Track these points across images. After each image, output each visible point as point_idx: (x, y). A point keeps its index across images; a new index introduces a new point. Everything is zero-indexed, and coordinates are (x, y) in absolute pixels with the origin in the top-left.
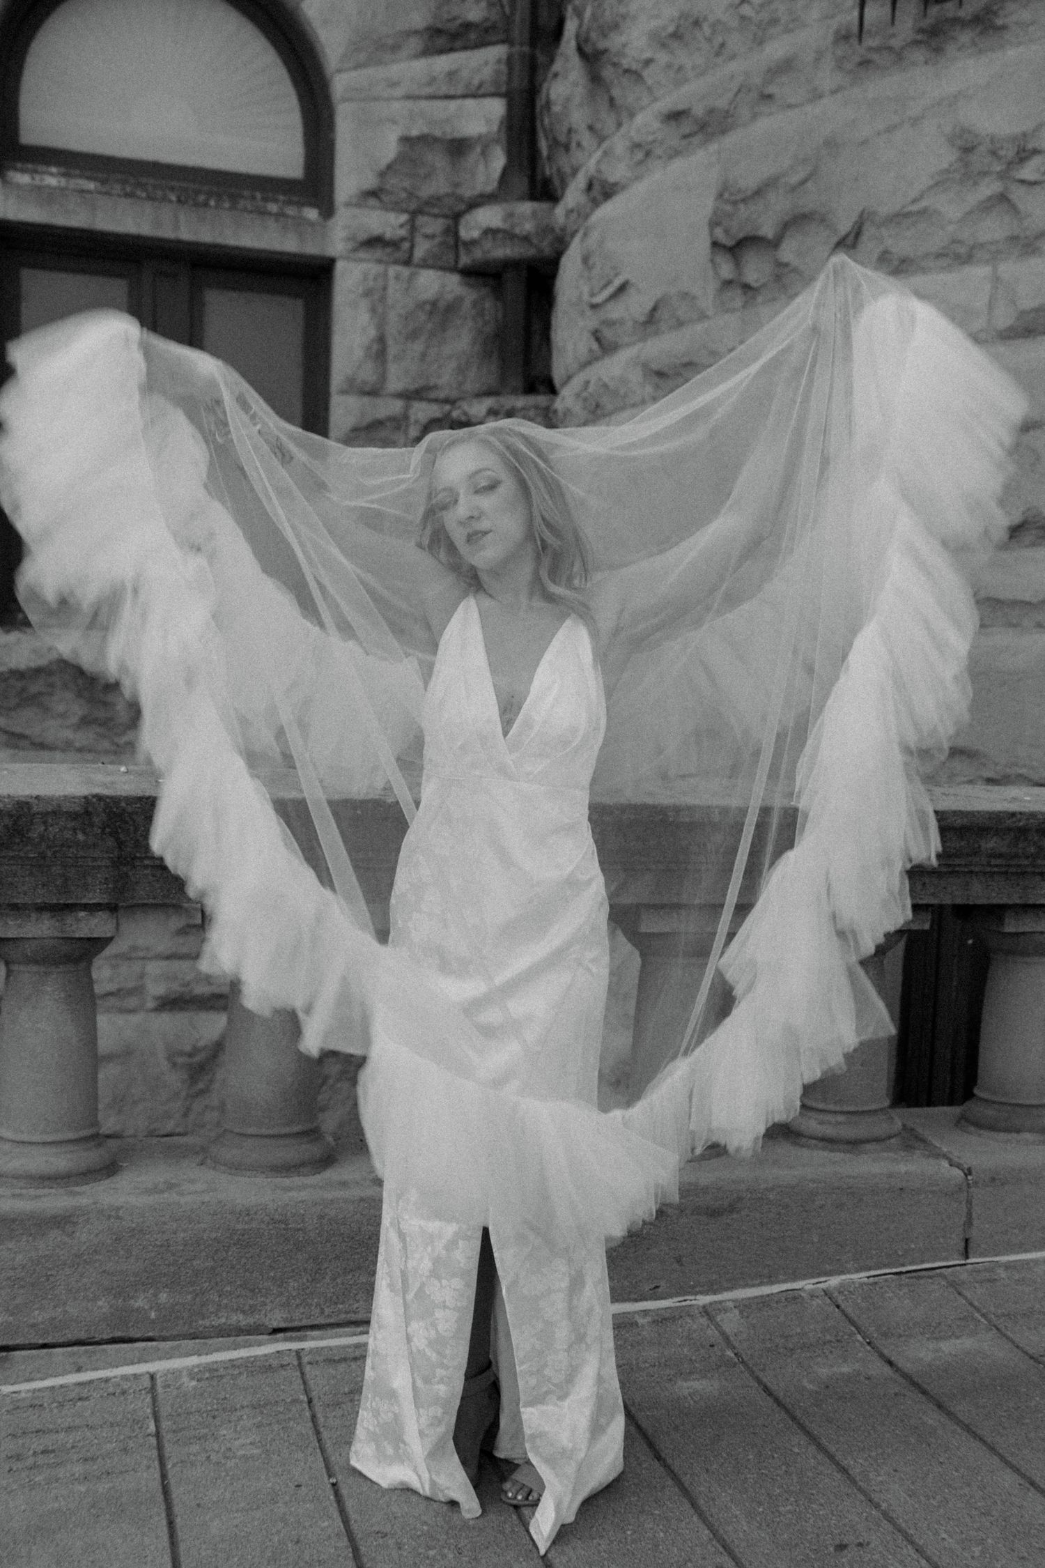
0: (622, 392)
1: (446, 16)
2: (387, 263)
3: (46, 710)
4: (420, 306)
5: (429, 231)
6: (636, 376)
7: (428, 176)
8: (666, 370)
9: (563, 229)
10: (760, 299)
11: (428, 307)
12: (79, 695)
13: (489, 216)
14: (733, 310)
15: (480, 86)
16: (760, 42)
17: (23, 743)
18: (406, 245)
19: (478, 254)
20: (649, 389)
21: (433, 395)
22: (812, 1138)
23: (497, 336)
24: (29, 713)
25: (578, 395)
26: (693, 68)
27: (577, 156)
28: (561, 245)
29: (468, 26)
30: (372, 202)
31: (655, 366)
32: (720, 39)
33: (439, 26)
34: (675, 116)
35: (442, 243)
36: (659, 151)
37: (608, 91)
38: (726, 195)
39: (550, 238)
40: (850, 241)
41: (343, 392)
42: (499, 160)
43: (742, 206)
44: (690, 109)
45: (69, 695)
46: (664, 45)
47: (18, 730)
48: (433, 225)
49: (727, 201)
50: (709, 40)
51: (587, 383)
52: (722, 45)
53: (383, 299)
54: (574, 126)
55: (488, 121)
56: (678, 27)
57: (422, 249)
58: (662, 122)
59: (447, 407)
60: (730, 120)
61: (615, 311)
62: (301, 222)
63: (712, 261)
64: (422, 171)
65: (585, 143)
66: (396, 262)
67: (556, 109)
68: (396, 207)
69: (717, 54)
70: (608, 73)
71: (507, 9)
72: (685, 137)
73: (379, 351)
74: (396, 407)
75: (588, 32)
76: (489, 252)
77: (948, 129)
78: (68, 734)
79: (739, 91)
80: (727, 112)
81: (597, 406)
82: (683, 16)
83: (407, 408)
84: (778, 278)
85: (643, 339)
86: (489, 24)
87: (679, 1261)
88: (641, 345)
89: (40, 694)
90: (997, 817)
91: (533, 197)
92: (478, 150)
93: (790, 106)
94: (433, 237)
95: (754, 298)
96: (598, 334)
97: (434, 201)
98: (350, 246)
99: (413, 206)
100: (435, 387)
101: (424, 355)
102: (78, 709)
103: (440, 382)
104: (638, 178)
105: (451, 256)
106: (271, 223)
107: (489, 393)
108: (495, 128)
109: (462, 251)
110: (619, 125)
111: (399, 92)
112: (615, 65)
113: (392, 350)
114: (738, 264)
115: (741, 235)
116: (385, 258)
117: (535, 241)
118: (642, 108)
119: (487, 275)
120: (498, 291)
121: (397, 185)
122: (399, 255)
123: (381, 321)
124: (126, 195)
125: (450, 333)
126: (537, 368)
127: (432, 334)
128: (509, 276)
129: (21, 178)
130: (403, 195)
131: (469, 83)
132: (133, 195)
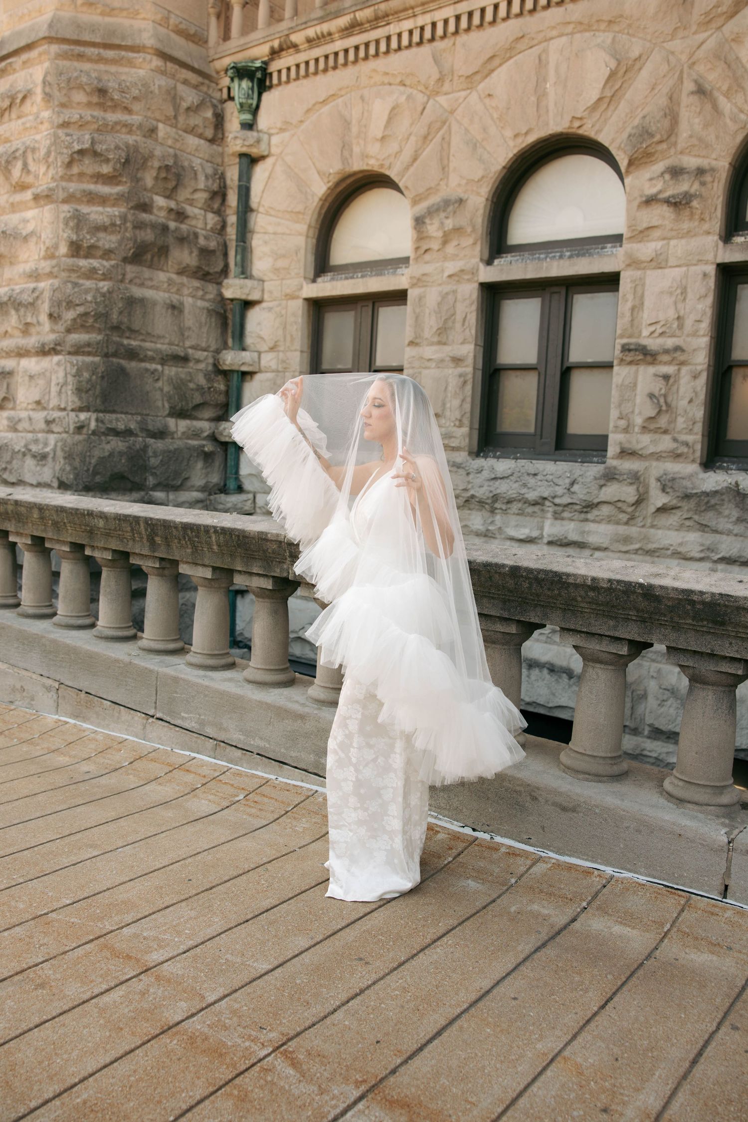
3: (720, 513)
12: (737, 506)
17: (706, 529)
24: (710, 514)
45: (732, 505)
47: (704, 522)
78: (730, 526)
89: (716, 504)
102: (735, 514)
129: (740, 239)
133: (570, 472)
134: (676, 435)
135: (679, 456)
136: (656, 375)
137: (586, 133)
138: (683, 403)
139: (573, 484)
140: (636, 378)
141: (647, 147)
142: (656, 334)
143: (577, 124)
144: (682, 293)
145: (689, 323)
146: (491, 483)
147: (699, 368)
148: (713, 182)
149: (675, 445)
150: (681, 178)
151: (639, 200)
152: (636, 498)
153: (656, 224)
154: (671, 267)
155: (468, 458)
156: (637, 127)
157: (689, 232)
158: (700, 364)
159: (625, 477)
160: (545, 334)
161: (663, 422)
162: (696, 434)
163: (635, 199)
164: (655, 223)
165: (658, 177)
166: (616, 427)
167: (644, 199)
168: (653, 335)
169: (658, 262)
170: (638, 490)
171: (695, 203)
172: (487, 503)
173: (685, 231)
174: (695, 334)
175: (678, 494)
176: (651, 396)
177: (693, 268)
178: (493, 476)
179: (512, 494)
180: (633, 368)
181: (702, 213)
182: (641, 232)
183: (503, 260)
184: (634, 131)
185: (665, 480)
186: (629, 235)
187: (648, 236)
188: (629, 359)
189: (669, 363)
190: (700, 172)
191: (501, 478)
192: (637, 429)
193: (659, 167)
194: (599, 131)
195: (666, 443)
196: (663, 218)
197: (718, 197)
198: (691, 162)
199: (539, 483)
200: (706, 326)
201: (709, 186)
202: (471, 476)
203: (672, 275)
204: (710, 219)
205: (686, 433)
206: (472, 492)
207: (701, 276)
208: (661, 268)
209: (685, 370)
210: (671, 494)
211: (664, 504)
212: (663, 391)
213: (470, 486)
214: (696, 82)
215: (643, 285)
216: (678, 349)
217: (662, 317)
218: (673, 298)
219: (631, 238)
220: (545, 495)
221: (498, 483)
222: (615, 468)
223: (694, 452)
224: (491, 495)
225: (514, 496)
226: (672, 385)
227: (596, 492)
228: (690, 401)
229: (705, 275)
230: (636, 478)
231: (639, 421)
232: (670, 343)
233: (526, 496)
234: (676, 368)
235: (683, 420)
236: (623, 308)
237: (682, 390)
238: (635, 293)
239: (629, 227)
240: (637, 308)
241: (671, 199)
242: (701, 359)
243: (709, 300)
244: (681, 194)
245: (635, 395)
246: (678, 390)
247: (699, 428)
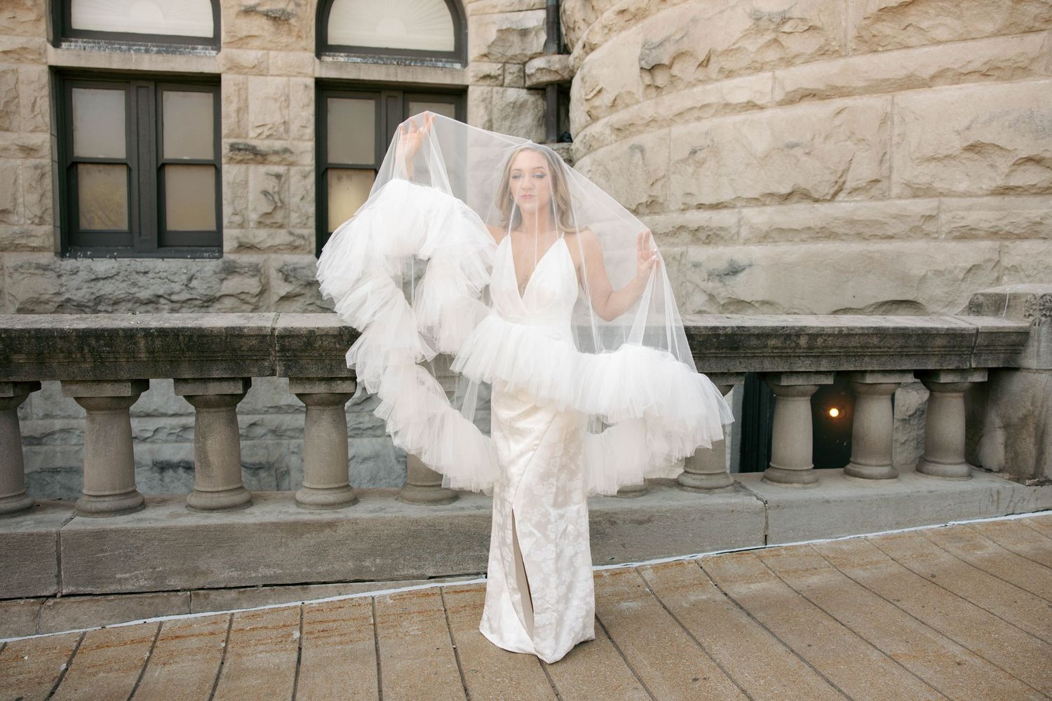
2: (493, 86)
4: (508, 105)
5: (511, 71)
7: (511, 46)
9: (573, 66)
11: (511, 105)
13: (539, 63)
15: (534, 5)
18: (501, 78)
19: (534, 80)
23: (544, 117)
25: (581, 141)
27: (578, 33)
28: (572, 72)
30: (485, 59)
35: (517, 77)
39: (568, 70)
40: (705, 63)
42: (543, 37)
48: (513, 68)
51: (586, 135)
53: (490, 102)
54: (576, 20)
55: (537, 21)
57: (508, 79)
61: (597, 102)
62: (451, 70)
63: (641, 76)
64: (508, 44)
65: (582, 27)
66: (497, 86)
68: (496, 61)
76: (539, 78)
77: (748, 11)
84: (672, 82)
90: (775, 329)
91: (559, 52)
92: (534, 33)
94: (514, 73)
95: (661, 92)
97: (514, 57)
98: (475, 79)
99: (503, 61)
101: (510, 127)
105: (522, 82)
106: (439, 72)
108: (541, 23)
109: (527, 79)
111: (496, 10)
113: (496, 125)
114: (653, 77)
116: (492, 84)
117: (560, 71)
119: (538, 89)
120: (544, 96)
121: (497, 51)
122: (498, 82)
123: (490, 113)
124: (374, 63)
125: (522, 116)
126: (563, 130)
127: (514, 117)
128: (549, 89)
129: (328, 59)
130: (500, 55)
131: (529, 4)
132: (377, 63)
133: (186, 268)
134: (291, 229)
135: (296, 248)
136: (268, 174)
138: (296, 200)
139: (190, 279)
140: (247, 175)
142: (264, 136)
144: (286, 100)
145: (294, 128)
146: (92, 284)
147: (308, 169)
148: (306, 5)
149: (292, 238)
151: (237, 9)
152: (259, 289)
153: (256, 34)
154: (272, 75)
155: (55, 259)
157: (287, 46)
158: (308, 166)
159: (246, 269)
161: (279, 217)
162: (310, 228)
163: (232, 7)
164: (254, 32)
166: (231, 223)
167: (243, 8)
168: (260, 137)
169: (260, 70)
170: (260, 281)
171: (293, 21)
172: (87, 307)
173: (284, 45)
174: (300, 138)
175: (302, 282)
176: (266, 193)
177: (293, 79)
178: (93, 277)
179: (120, 293)
180: (243, 167)
181: (299, 31)
182: (241, 39)
185: (287, 270)
186: (228, 40)
187: (247, 44)
188: (239, 158)
189: (279, 163)
191: (104, 279)
192: (252, 224)
195: (282, 237)
196: (263, 29)
197: (312, 20)
199: (152, 281)
200: (310, 131)
201: (304, 8)
202: (64, 279)
203: (274, 84)
204: (307, 37)
205: (301, 227)
206: (67, 296)
207: (302, 87)
208: (262, 75)
209: (293, 170)
210: (295, 283)
211: (288, 293)
212: (276, 189)
213: (63, 289)
215: (247, 89)
216: (286, 150)
217: (268, 120)
218: (278, 104)
219: (230, 43)
220: (161, 292)
221: (100, 284)
222: (234, 262)
223: (310, 244)
224: (93, 297)
225: (123, 296)
226: (284, 183)
227: (217, 286)
228: (303, 198)
229: (306, 86)
230: (256, 270)
231: (254, 216)
232: (278, 145)
233: (137, 295)
234: (286, 168)
235: (297, 215)
236: (228, 109)
237: (293, 189)
238: (239, 97)
239: (228, 32)
240: (242, 110)
241: (270, 13)
242: (309, 161)
243: (312, 109)
244: (279, 11)
245: (248, 192)
246: (289, 188)
247: (312, 222)
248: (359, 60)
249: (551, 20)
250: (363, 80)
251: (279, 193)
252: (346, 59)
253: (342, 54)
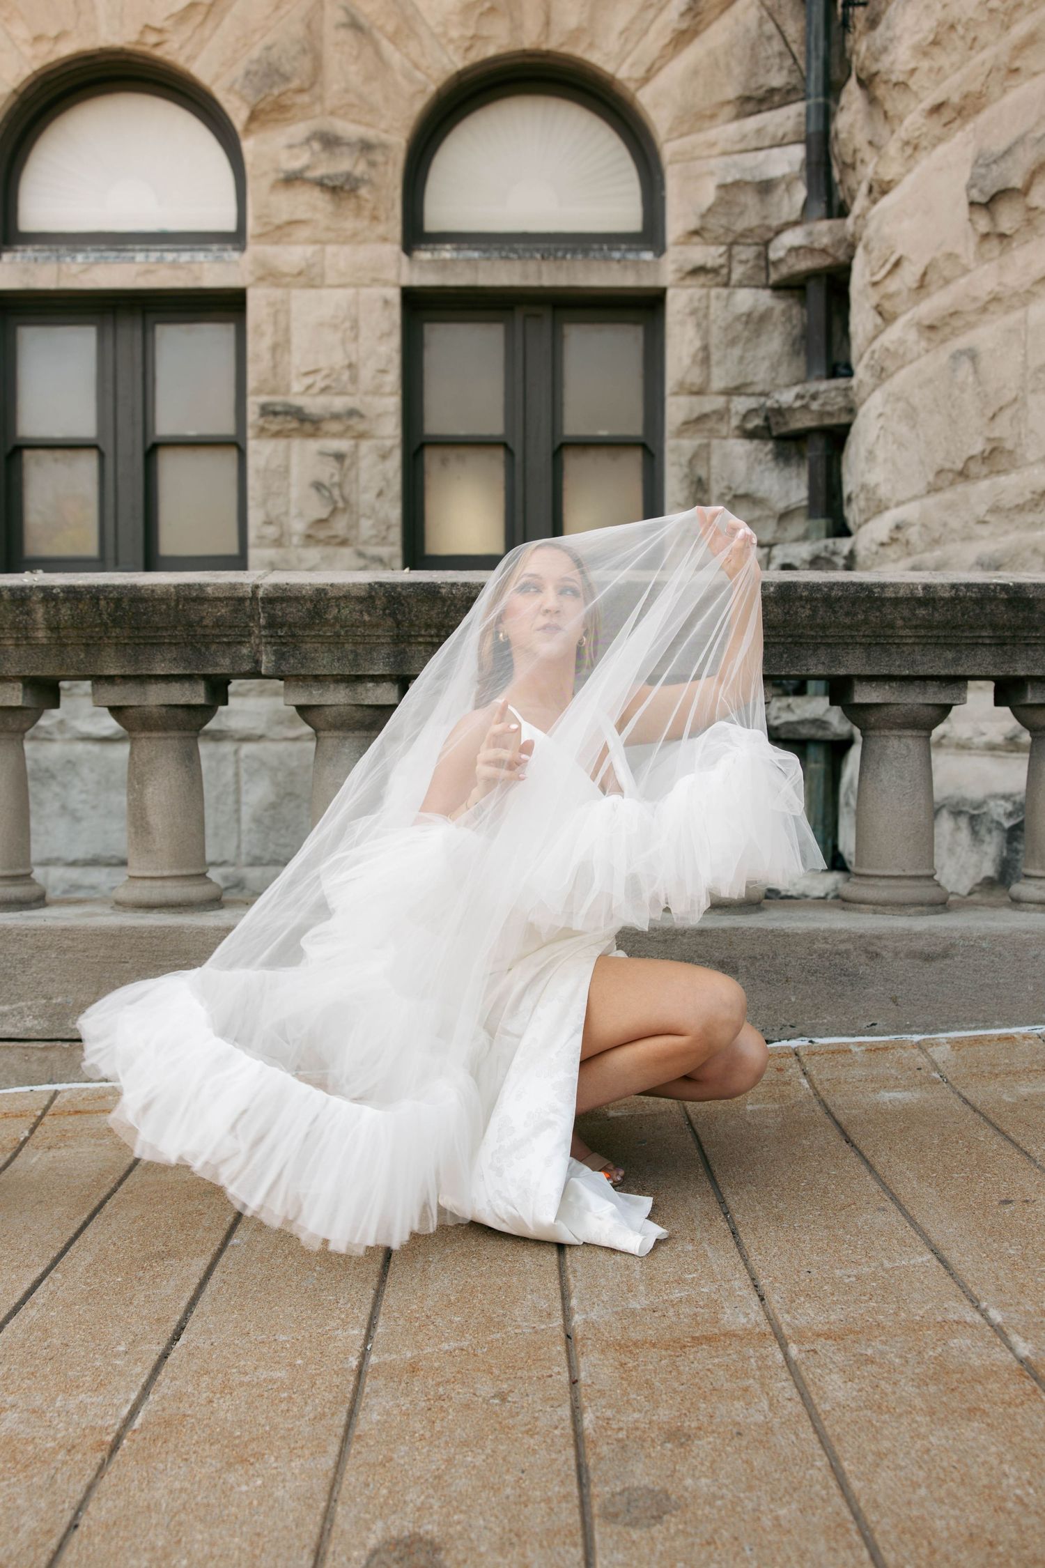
0: (901, 351)
1: (753, 85)
2: (710, 287)
4: (738, 318)
5: (743, 257)
6: (912, 336)
7: (742, 213)
8: (935, 323)
10: (1014, 245)
11: (744, 319)
13: (793, 238)
14: (991, 260)
15: (784, 136)
16: (1007, 27)
18: (725, 271)
19: (784, 270)
20: (923, 344)
21: (750, 390)
22: (1031, 902)
23: (803, 336)
26: (952, 65)
27: (861, 170)
28: (852, 247)
29: (772, 91)
30: (696, 239)
31: (927, 322)
32: (972, 35)
33: (747, 93)
34: (937, 109)
35: (753, 267)
36: (924, 143)
37: (882, 106)
38: (981, 161)
39: (844, 245)
41: (675, 394)
42: (801, 193)
43: (994, 167)
44: (949, 99)
46: (925, 54)
48: (746, 253)
49: (981, 166)
50: (963, 38)
52: (975, 39)
53: (706, 316)
54: (858, 146)
55: (790, 163)
56: (937, 34)
57: (738, 272)
58: (926, 117)
59: (762, 400)
60: (983, 100)
61: (893, 285)
62: (637, 263)
63: (970, 220)
64: (737, 210)
66: (717, 285)
67: (843, 136)
68: (717, 241)
69: (971, 48)
70: (880, 91)
71: (805, 73)
72: (945, 125)
73: (704, 358)
74: (719, 402)
75: (863, 63)
76: (793, 266)
79: (990, 72)
80: (981, 92)
81: (882, 369)
82: (940, 24)
83: (728, 402)
84: (1029, 222)
85: (917, 303)
86: (789, 87)
87: (894, 1000)
88: (915, 309)
91: (829, 216)
92: (783, 186)
93: (1035, 74)
94: (746, 262)
96: (880, 309)
97: (747, 233)
98: (679, 275)
99: (729, 239)
100: (751, 384)
101: (741, 359)
103: (756, 379)
104: (909, 171)
105: (763, 276)
106: (615, 266)
107: (796, 384)
108: (797, 167)
109: (772, 270)
110: (893, 132)
111: (717, 150)
112: (886, 82)
113: (715, 356)
114: (993, 219)
115: (994, 191)
116: (708, 283)
117: (831, 251)
118: (911, 112)
119: (791, 287)
120: (803, 301)
121: (716, 223)
122: (719, 279)
123: (705, 334)
124: (502, 258)
125: (764, 338)
126: (837, 357)
127: (749, 340)
128: (812, 285)
129: (424, 255)
130: (721, 231)
131: (774, 137)
132: (507, 258)
134: (361, 548)
136: (322, 454)
137: (168, 58)
138: (368, 498)
140: (287, 457)
141: (280, 95)
142: (315, 390)
143: (152, 38)
144: (352, 328)
145: (367, 374)
147: (388, 443)
148: (386, 163)
149: (361, 561)
150: (337, 150)
151: (272, 177)
153: (303, 217)
154: (330, 286)
156: (259, 61)
157: (355, 235)
158: (389, 437)
160: (109, 386)
161: (340, 526)
162: (393, 544)
163: (265, 174)
164: (300, 215)
165: (302, 144)
166: (261, 537)
167: (282, 175)
168: (311, 391)
169: (309, 278)
171: (364, 192)
173: (349, 233)
174: (377, 391)
176: (318, 486)
177: (365, 292)
180: (281, 443)
181: (375, 208)
182: (279, 227)
183: (19, 255)
184: (254, 67)
186: (258, 230)
187: (289, 235)
188: (274, 427)
189: (340, 435)
190: (366, 147)
192: (295, 540)
193: (300, 130)
194: (191, 58)
195: (345, 560)
196: (314, 209)
197: (395, 188)
198: (349, 129)
200: (393, 378)
201: (383, 169)
203: (332, 301)
204: (387, 218)
205: (377, 544)
207: (380, 304)
208: (313, 287)
209: (365, 446)
212: (336, 479)
214: (346, 10)
215: (288, 312)
216: (352, 413)
217: (323, 363)
218: (339, 335)
219: (261, 235)
226: (349, 469)
228: (380, 494)
229: (386, 302)
231: (298, 526)
232: (339, 403)
234: (352, 442)
235: (370, 523)
236: (257, 346)
237: (364, 477)
238: (275, 323)
239: (258, 218)
240: (281, 347)
241: (326, 181)
242: (390, 429)
243: (395, 341)
244: (342, 175)
245: (289, 486)
246: (357, 476)
247: (396, 535)
248: (476, 255)
249: (814, 158)
250: (483, 288)
251: (340, 485)
252: (455, 255)
253: (448, 246)
